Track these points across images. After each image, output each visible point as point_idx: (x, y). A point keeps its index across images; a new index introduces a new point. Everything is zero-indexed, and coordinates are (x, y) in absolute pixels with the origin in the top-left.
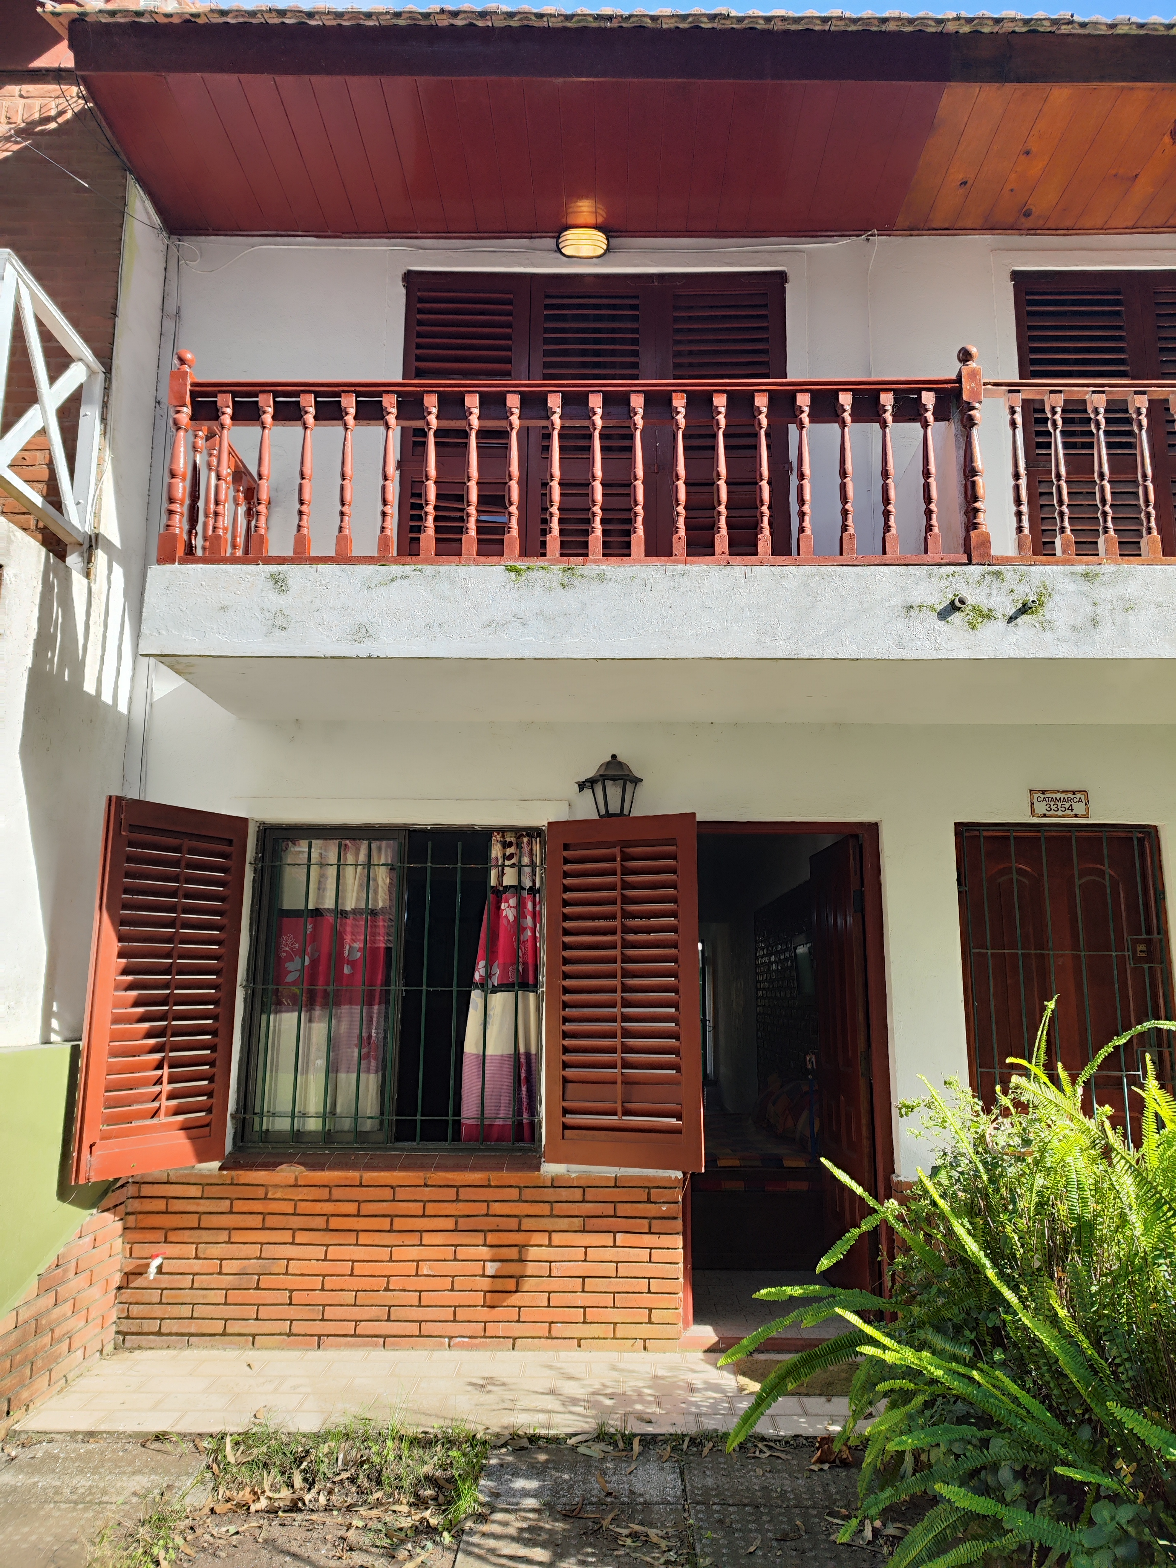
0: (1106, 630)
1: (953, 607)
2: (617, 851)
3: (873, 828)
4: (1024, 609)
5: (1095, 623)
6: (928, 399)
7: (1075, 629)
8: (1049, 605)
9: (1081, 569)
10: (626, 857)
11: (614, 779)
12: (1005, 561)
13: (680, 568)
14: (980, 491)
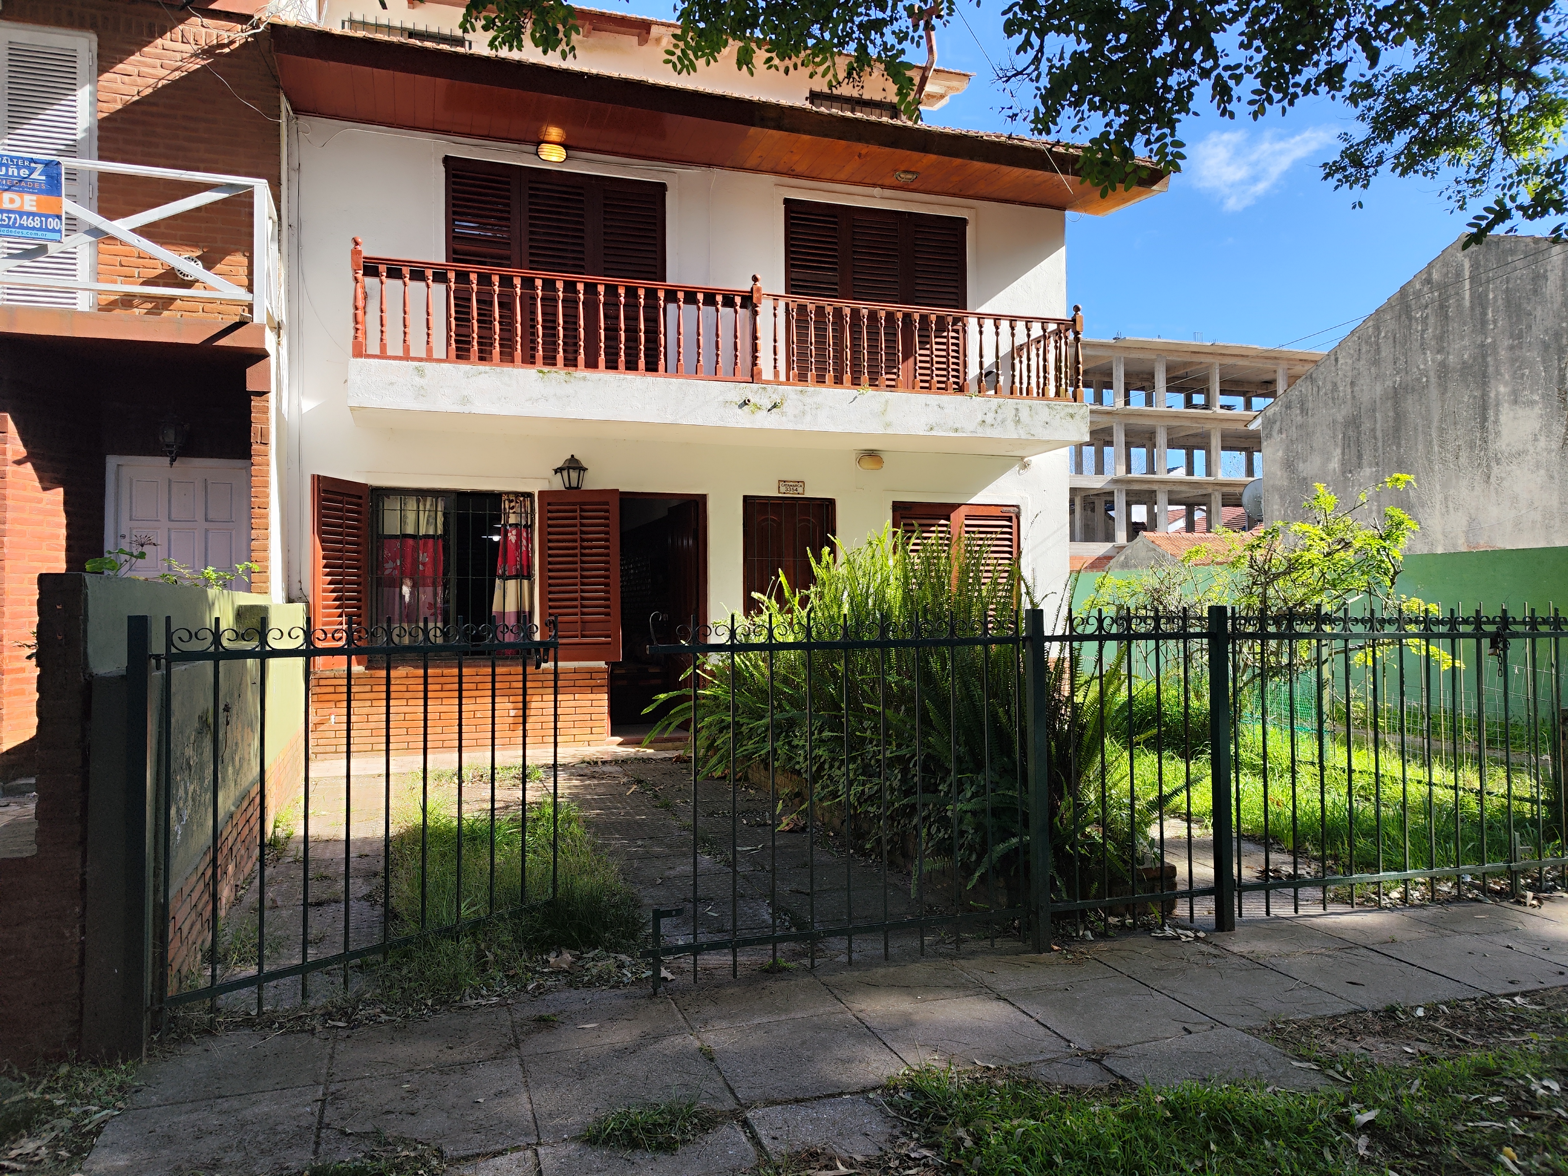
0: (808, 418)
1: (745, 403)
2: (578, 507)
3: (704, 497)
4: (775, 406)
5: (804, 413)
6: (738, 300)
7: (795, 416)
8: (785, 405)
9: (799, 388)
10: (582, 510)
11: (574, 468)
12: (768, 382)
13: (622, 376)
14: (759, 347)
